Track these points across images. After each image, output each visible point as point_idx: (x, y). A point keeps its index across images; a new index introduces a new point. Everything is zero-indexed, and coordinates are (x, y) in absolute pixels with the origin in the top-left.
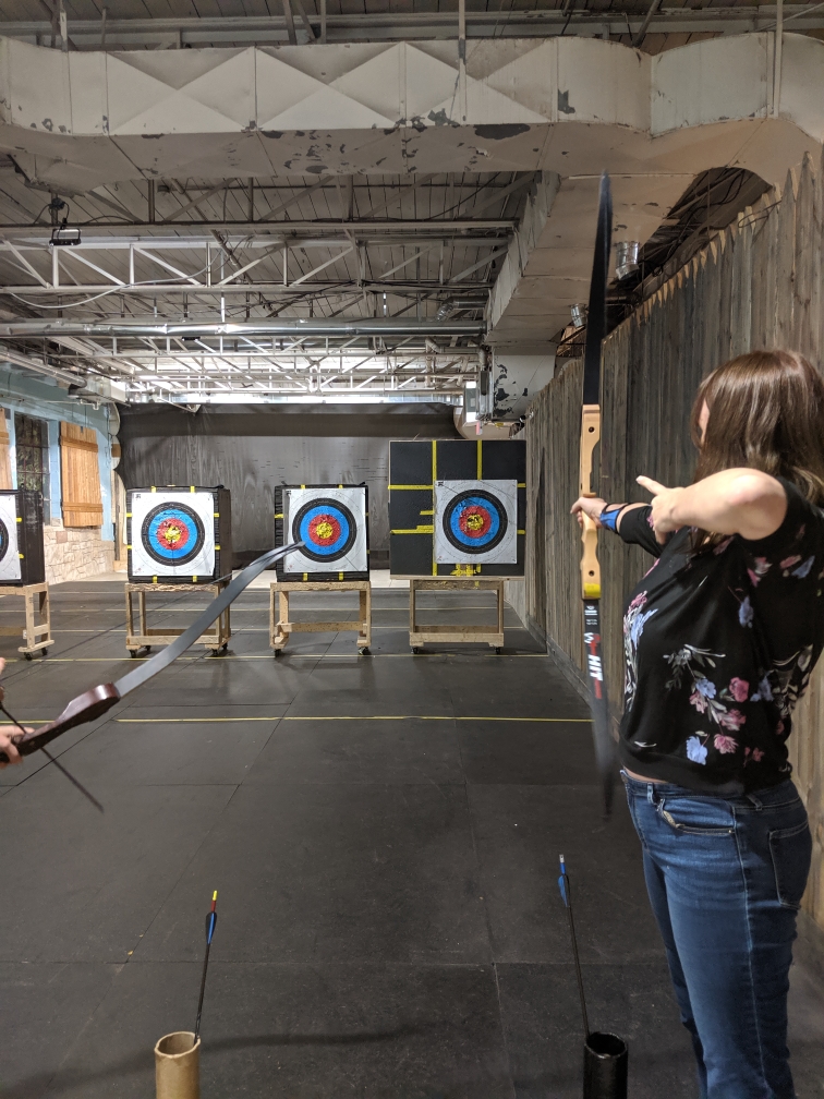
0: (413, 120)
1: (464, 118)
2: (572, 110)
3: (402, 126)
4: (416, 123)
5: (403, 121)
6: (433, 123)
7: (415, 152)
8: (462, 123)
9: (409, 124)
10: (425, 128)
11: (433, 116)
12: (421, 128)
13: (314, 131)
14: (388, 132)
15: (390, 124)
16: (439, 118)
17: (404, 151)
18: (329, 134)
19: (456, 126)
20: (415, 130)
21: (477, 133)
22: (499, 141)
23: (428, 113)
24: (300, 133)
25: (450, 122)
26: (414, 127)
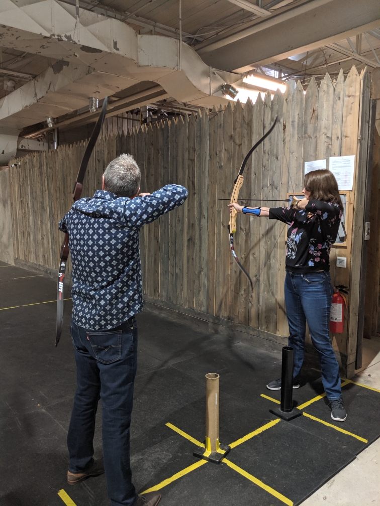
0: (58, 36)
1: (79, 41)
2: (118, 49)
3: (53, 37)
4: (59, 37)
5: (54, 35)
6: (66, 40)
7: (47, 47)
8: (78, 43)
9: (56, 37)
10: (62, 40)
11: (66, 36)
12: (60, 40)
13: (12, 27)
14: (45, 37)
15: (48, 35)
16: (69, 38)
17: (43, 46)
18: (17, 30)
19: (75, 43)
20: (57, 40)
21: (81, 48)
22: (87, 53)
23: (64, 35)
24: (4, 26)
25: (73, 41)
26: (58, 39)
